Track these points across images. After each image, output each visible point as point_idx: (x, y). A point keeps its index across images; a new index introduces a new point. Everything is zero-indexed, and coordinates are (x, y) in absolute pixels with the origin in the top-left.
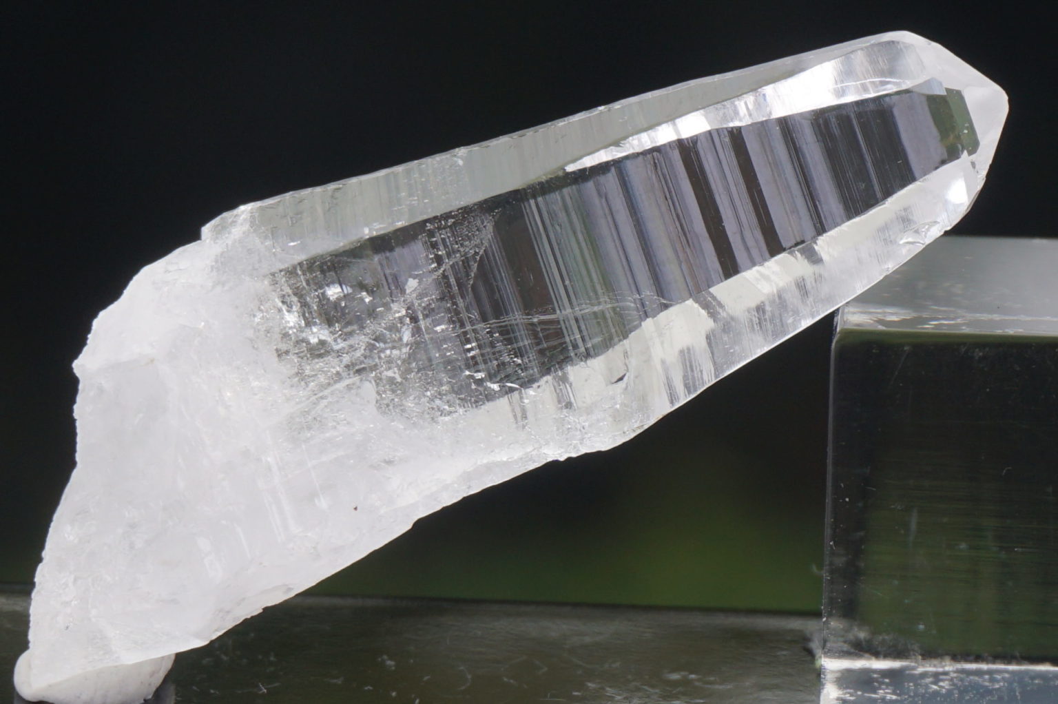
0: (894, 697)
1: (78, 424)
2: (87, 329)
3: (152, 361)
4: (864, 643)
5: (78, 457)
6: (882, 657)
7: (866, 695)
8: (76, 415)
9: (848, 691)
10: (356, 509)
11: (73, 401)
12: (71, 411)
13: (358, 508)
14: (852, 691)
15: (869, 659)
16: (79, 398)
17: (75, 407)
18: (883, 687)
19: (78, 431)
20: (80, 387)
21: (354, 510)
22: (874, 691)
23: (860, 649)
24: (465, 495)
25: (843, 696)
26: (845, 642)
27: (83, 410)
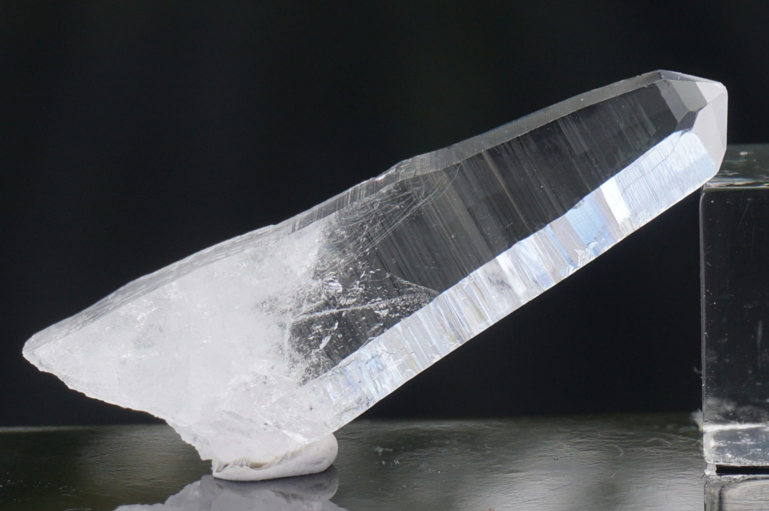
0: (752, 443)
4: (731, 414)
6: (743, 422)
7: (734, 443)
9: (722, 441)
14: (724, 441)
15: (735, 424)
18: (745, 438)
22: (739, 440)
23: (728, 418)
25: (718, 445)
26: (718, 414)
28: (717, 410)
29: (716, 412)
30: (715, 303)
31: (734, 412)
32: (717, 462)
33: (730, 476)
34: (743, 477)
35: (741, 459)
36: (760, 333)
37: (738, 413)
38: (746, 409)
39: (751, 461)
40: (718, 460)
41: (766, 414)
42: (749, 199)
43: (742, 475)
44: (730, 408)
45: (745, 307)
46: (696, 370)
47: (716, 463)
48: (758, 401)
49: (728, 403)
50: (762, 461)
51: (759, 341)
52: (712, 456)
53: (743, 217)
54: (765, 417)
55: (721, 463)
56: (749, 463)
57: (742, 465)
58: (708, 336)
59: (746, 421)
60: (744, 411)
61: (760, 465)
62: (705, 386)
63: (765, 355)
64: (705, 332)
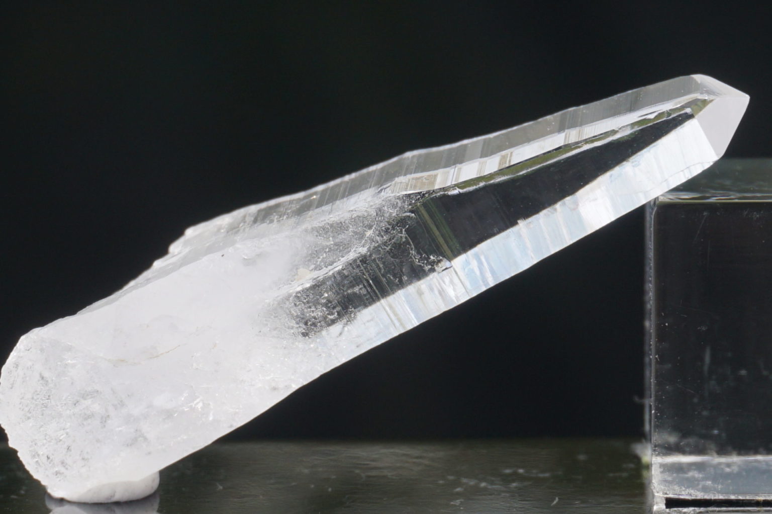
30: (667, 324)
32: (666, 494)
33: (680, 509)
34: (694, 510)
35: (692, 491)
36: (707, 359)
38: (691, 440)
39: (702, 494)
40: (668, 492)
41: (713, 446)
42: (705, 214)
43: (693, 508)
44: (672, 439)
45: (699, 328)
47: (666, 496)
50: (715, 494)
51: (706, 368)
52: (661, 488)
53: (699, 232)
55: (671, 496)
56: (700, 495)
57: (693, 498)
58: (659, 360)
61: (713, 498)
62: (655, 412)
63: (713, 383)
64: (656, 355)
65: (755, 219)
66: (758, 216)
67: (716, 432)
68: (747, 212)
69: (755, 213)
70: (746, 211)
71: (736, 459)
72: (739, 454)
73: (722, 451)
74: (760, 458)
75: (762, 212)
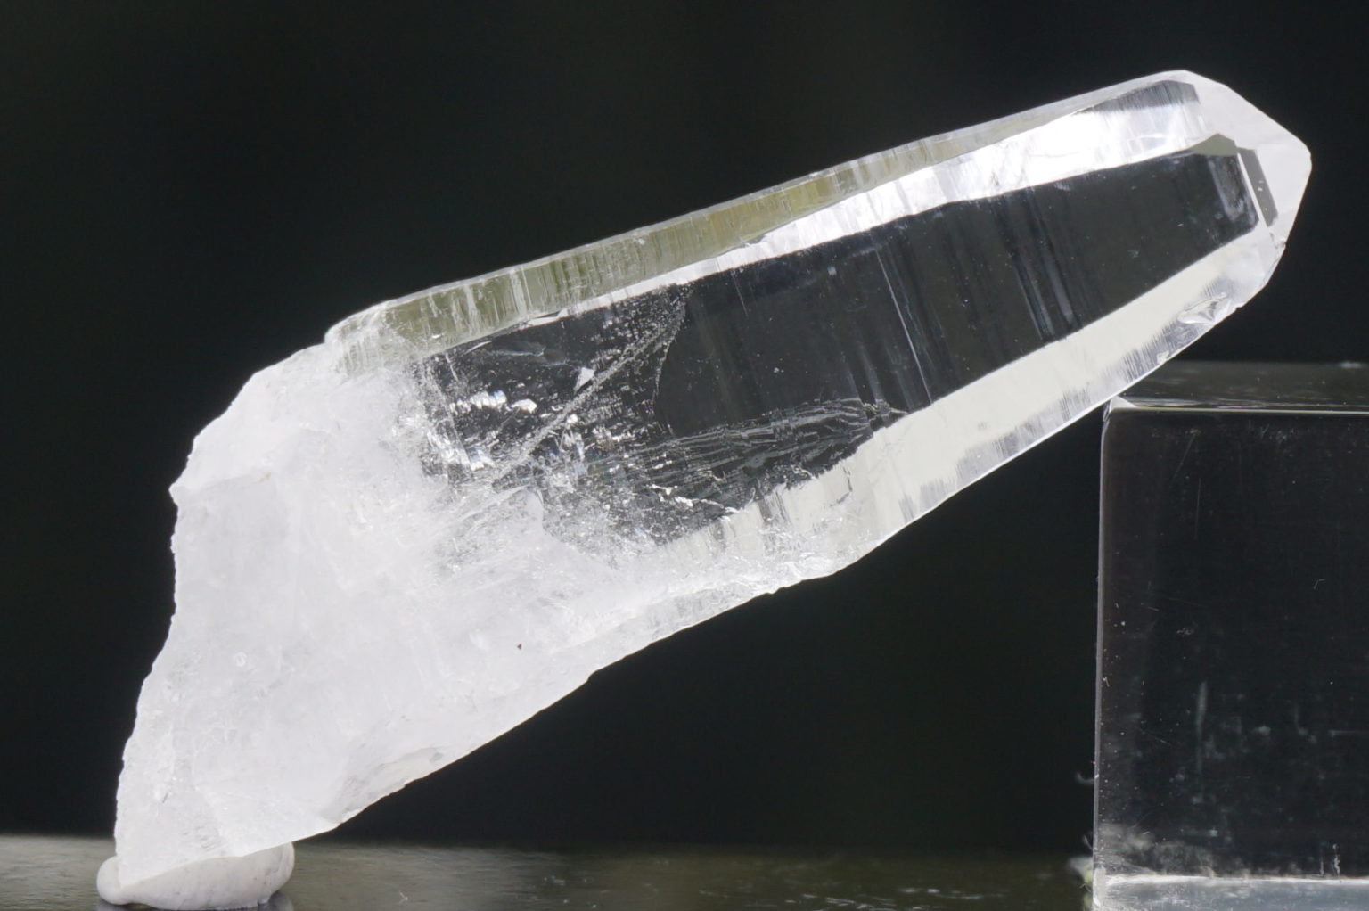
1: (176, 559)
2: (187, 448)
3: (268, 476)
4: (1142, 855)
5: (177, 598)
6: (1165, 871)
8: (174, 548)
10: (520, 647)
11: (171, 531)
12: (169, 543)
13: (523, 646)
16: (177, 527)
17: (173, 538)
19: (177, 566)
20: (179, 514)
21: (518, 649)
23: (1136, 862)
24: (652, 641)
26: (1119, 854)
27: (183, 543)
28: (1116, 846)
29: (1115, 851)
30: (1123, 624)
31: (1149, 853)
36: (1202, 705)
37: (1156, 852)
38: (1172, 846)
41: (1208, 858)
42: (1193, 432)
44: (1141, 843)
45: (1179, 632)
46: (1079, 777)
48: (1193, 832)
49: (1138, 833)
51: (1199, 721)
53: (1182, 463)
54: (1206, 864)
58: (1108, 686)
59: (1172, 870)
60: (1167, 849)
62: (1100, 777)
63: (1210, 745)
64: (1104, 677)
65: (1280, 442)
66: (1284, 437)
67: (1214, 833)
68: (1266, 430)
69: (1280, 432)
70: (1264, 428)
71: (1247, 882)
72: (1254, 872)
73: (1225, 867)
74: (1291, 880)
75: (1292, 431)
